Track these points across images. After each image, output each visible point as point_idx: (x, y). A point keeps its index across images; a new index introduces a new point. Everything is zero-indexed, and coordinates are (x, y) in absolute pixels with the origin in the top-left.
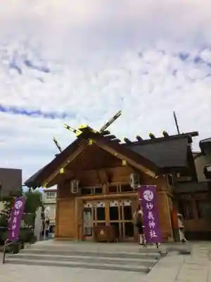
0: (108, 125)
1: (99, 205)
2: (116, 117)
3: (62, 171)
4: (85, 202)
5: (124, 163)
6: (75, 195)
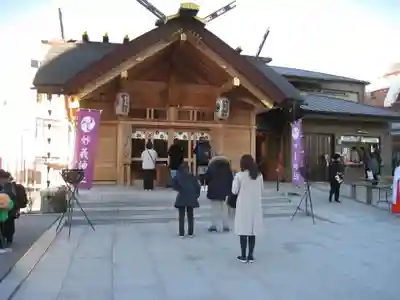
0: (214, 16)
1: (158, 137)
2: (227, 8)
3: (124, 74)
4: (135, 128)
5: (236, 82)
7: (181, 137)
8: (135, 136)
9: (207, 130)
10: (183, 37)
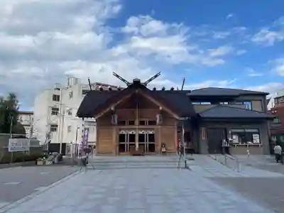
0: (150, 80)
1: (131, 133)
2: (156, 76)
3: (112, 109)
4: (120, 130)
5: (161, 108)
6: (114, 125)
7: (141, 133)
8: (121, 133)
9: (153, 129)
10: (137, 91)
